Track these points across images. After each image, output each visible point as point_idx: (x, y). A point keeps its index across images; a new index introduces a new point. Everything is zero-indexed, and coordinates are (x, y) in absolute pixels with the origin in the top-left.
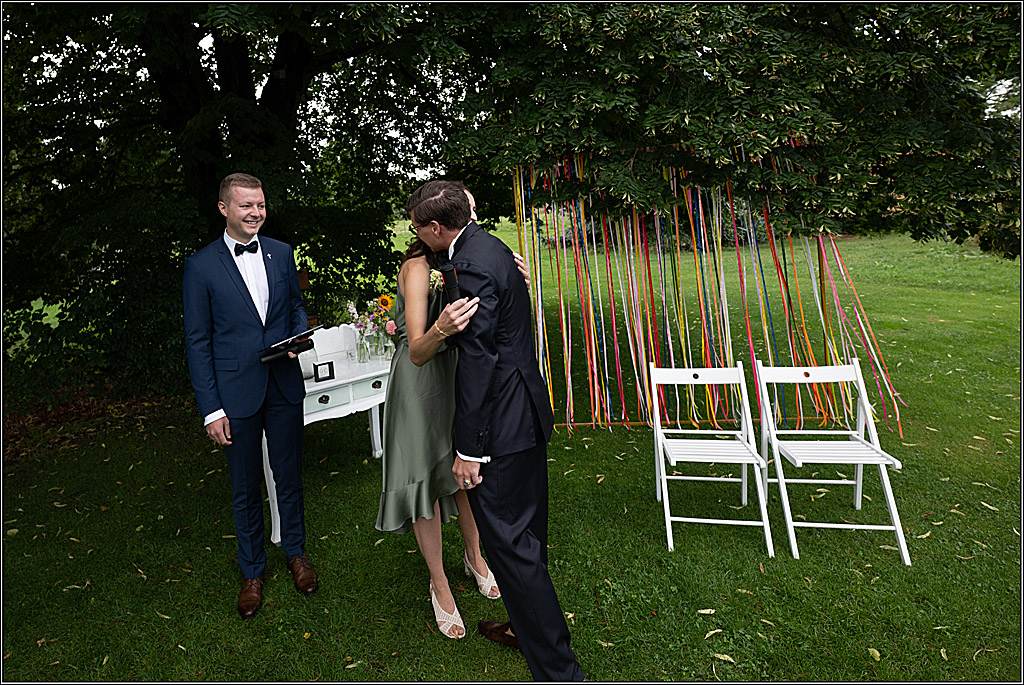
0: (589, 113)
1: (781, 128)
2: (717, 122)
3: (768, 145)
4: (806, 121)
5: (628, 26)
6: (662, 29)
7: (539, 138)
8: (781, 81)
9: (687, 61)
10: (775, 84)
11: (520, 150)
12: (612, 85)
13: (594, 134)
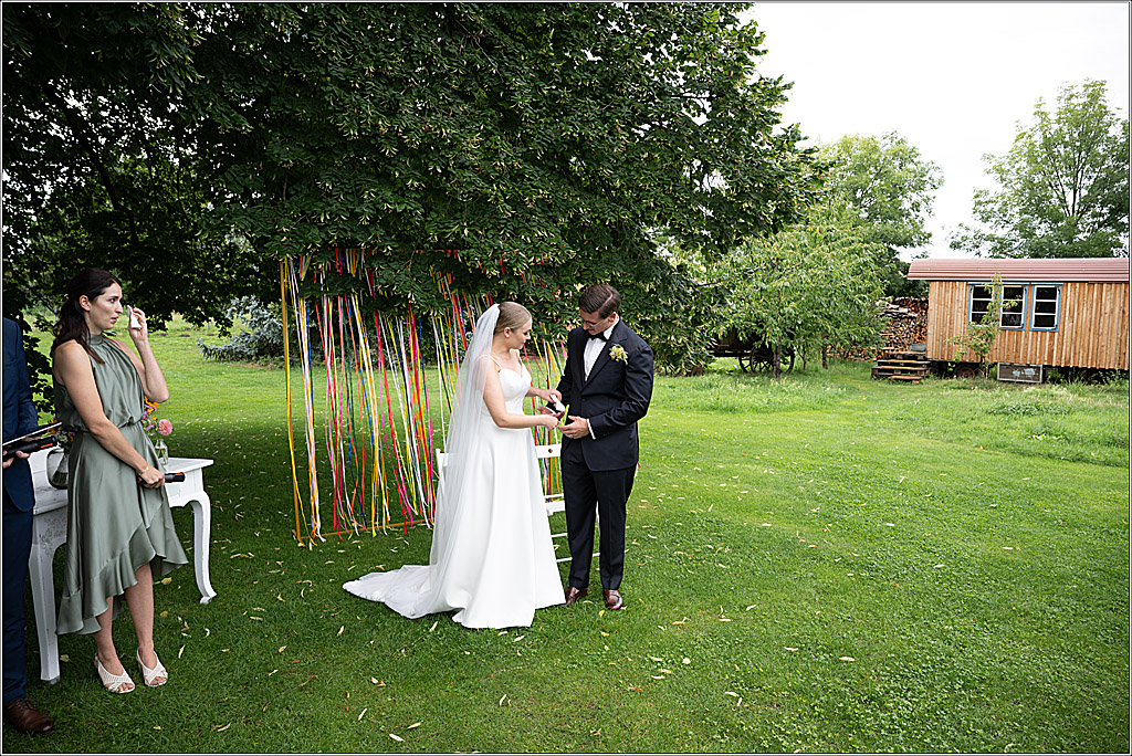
1: (536, 250)
3: (526, 262)
5: (423, 138)
6: (451, 146)
10: (532, 212)
12: (401, 188)
13: (382, 232)
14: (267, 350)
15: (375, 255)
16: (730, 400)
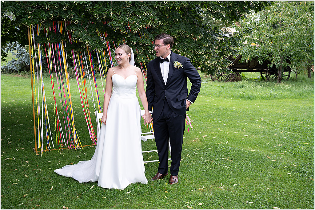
1: (143, 21)
3: (139, 27)
4: (151, 19)
13: (73, 14)
14: (24, 68)
15: (70, 24)
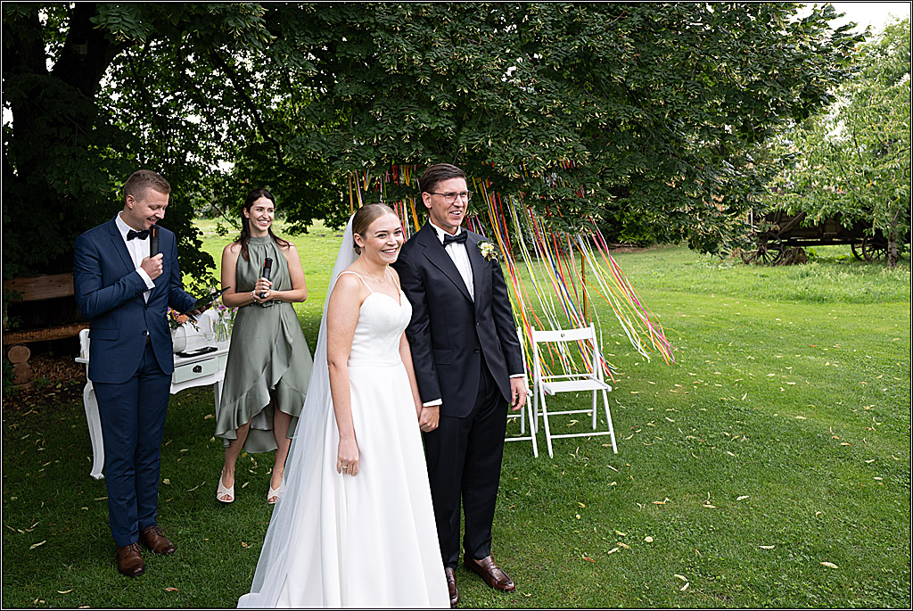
0: (417, 130)
1: (553, 154)
2: (510, 146)
3: (544, 165)
4: (569, 149)
5: (449, 65)
6: (475, 70)
7: (376, 148)
8: (554, 119)
9: (490, 98)
11: (360, 156)
12: (436, 110)
16: (819, 290)
